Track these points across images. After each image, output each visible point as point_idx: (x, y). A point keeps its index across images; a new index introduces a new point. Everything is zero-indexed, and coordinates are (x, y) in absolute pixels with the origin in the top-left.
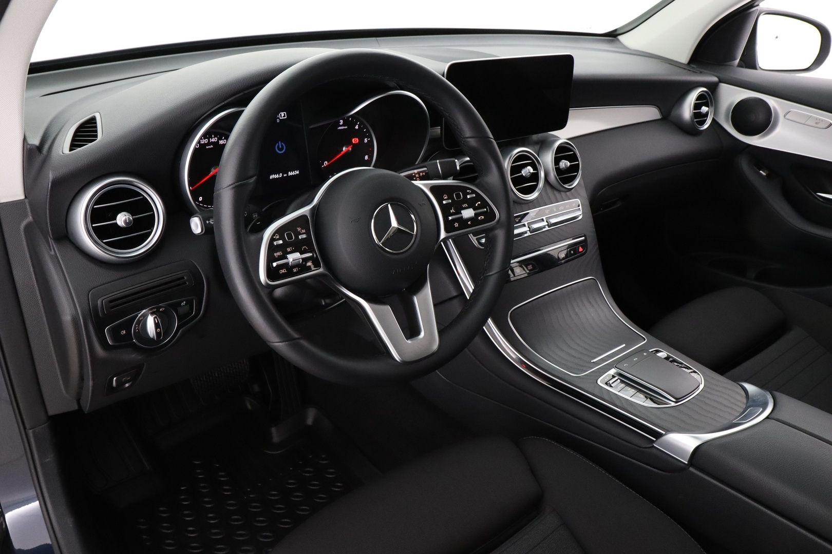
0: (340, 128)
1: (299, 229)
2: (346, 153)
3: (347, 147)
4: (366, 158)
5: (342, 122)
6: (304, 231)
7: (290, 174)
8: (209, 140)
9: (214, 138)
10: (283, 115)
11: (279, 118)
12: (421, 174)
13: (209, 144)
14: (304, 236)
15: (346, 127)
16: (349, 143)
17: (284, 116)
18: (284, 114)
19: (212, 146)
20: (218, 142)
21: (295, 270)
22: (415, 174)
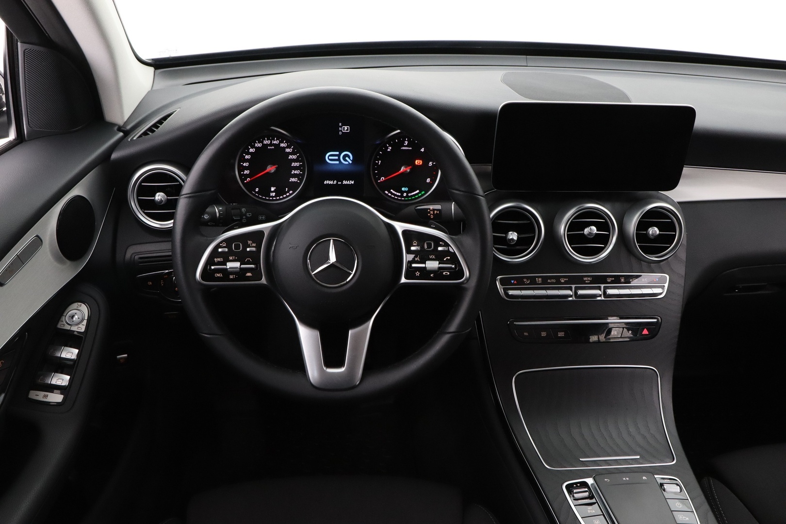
0: (403, 148)
1: (250, 242)
2: (402, 173)
3: (406, 167)
4: (428, 180)
5: (407, 143)
6: (254, 245)
7: (345, 182)
8: (271, 142)
9: (276, 140)
10: (346, 128)
11: (341, 131)
12: (436, 212)
13: (271, 145)
14: (254, 249)
15: (410, 148)
16: (411, 163)
17: (347, 130)
18: (348, 128)
19: (273, 147)
20: (279, 144)
21: (231, 277)
22: (430, 210)
